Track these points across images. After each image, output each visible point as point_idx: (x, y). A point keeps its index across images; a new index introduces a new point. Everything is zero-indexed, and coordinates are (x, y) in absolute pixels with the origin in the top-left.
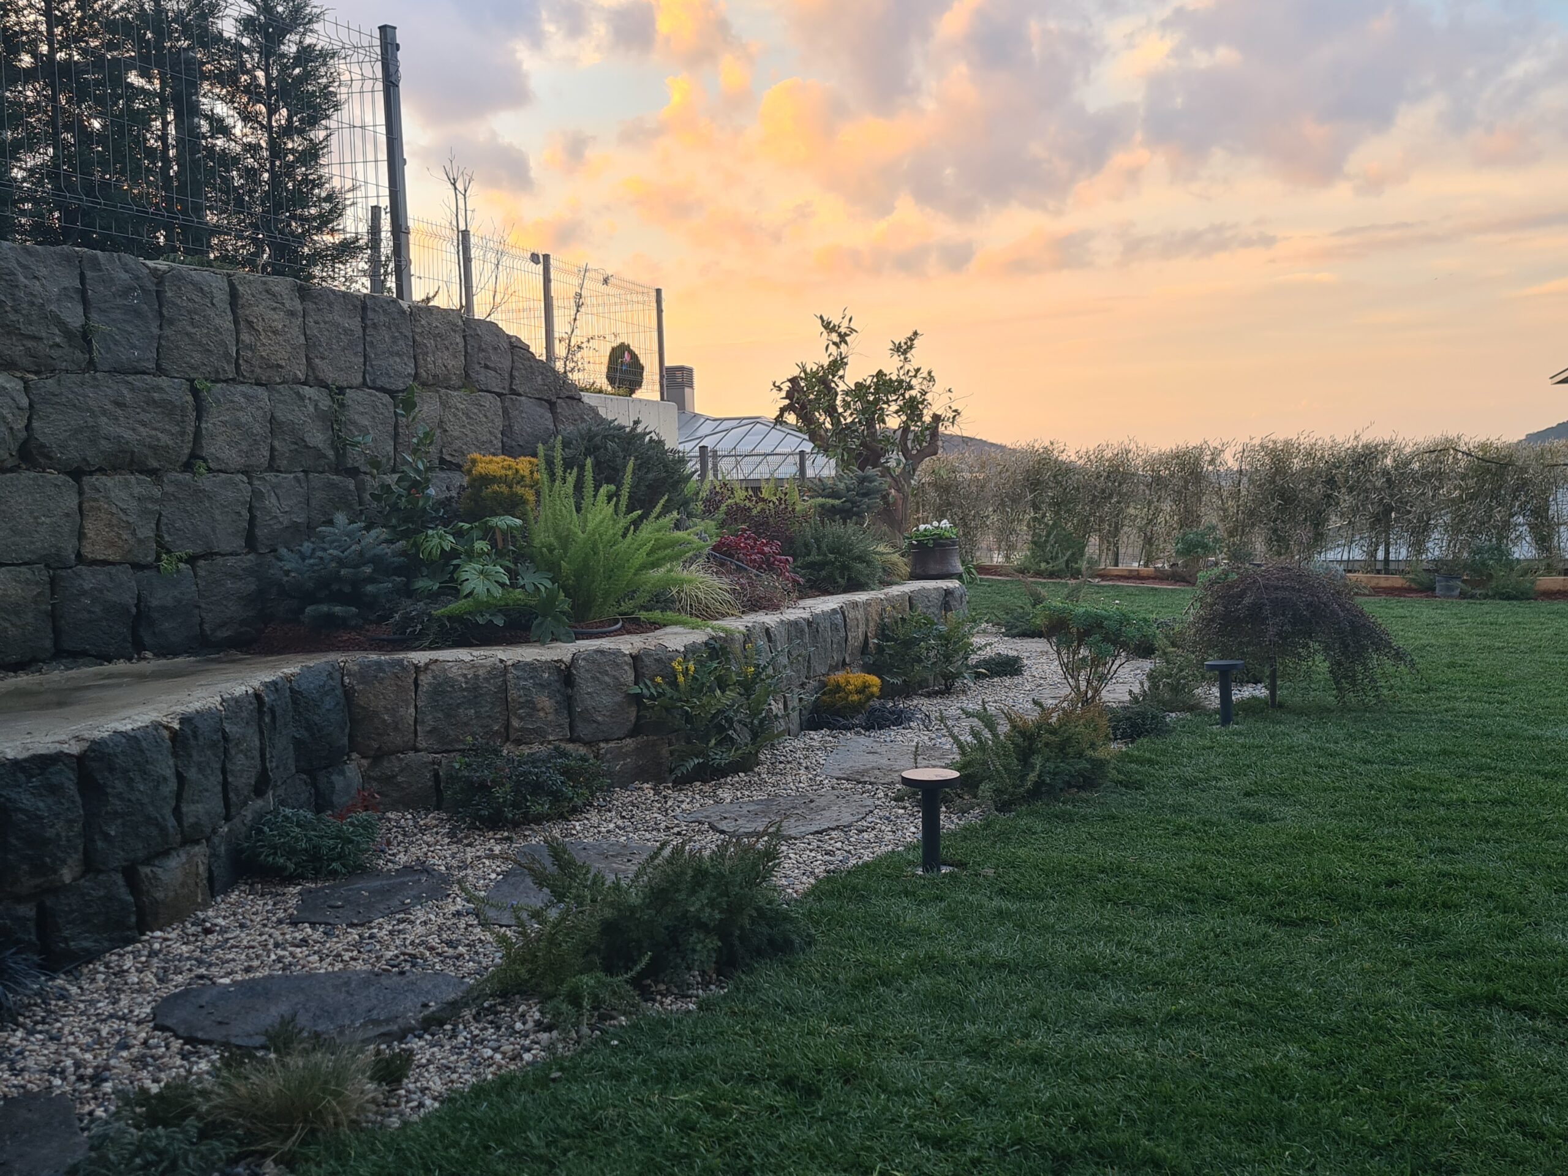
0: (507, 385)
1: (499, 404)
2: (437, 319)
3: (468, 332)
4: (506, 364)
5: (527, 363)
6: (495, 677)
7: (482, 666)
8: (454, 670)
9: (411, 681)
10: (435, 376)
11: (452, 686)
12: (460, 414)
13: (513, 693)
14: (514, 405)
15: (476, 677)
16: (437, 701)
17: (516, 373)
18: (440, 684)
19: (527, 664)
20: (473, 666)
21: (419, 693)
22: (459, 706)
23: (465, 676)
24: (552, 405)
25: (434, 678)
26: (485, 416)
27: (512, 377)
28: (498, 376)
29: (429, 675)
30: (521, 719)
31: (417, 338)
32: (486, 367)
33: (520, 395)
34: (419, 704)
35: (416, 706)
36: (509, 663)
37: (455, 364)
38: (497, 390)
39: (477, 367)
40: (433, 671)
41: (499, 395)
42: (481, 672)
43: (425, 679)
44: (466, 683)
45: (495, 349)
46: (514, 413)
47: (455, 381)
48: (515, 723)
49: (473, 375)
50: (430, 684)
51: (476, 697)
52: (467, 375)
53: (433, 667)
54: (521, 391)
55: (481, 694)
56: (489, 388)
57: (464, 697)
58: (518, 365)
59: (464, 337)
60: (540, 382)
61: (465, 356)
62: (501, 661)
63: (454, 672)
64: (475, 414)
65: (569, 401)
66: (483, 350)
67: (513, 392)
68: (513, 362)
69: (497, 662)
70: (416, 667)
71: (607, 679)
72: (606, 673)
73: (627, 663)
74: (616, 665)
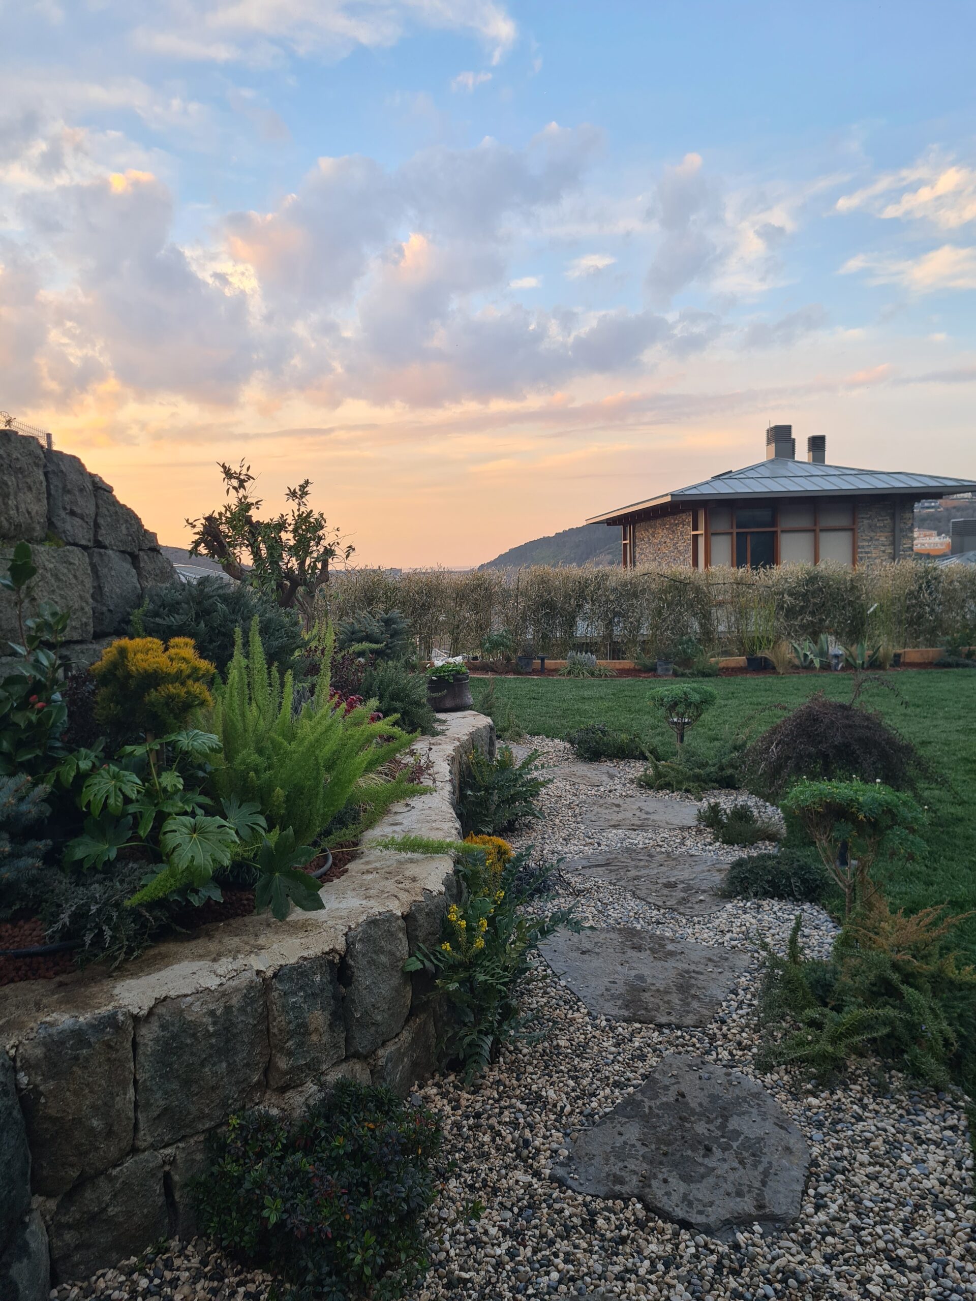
0: (92, 536)
1: (87, 560)
2: (16, 448)
3: (51, 468)
4: (91, 510)
5: (112, 508)
6: (253, 1001)
7: (237, 990)
8: (196, 1008)
9: (128, 1045)
10: (18, 526)
11: (194, 1035)
12: (49, 575)
13: (280, 1021)
14: (102, 560)
15: (228, 1009)
16: (170, 1065)
17: (101, 521)
18: (174, 1037)
19: (293, 968)
20: (224, 994)
21: (141, 1058)
22: (202, 1065)
23: (212, 1013)
24: (134, 559)
25: (163, 1027)
26: (75, 577)
27: (97, 526)
28: (85, 525)
29: (155, 1025)
30: (290, 1054)
32: (72, 513)
33: (105, 547)
34: (142, 1077)
35: (136, 1082)
36: (270, 973)
37: (39, 508)
38: (84, 543)
39: (63, 514)
40: (160, 1017)
41: (85, 548)
42: (235, 999)
43: (149, 1034)
44: (214, 1023)
45: (81, 491)
46: (103, 571)
47: (38, 532)
48: (283, 1063)
49: (59, 524)
50: (156, 1040)
51: (228, 1041)
52: (51, 524)
53: (161, 1010)
54: (107, 543)
55: (235, 1035)
56: (77, 541)
57: (212, 1046)
58: (103, 510)
59: (46, 474)
60: (124, 531)
61: (48, 499)
62: (258, 972)
63: (197, 1011)
64: (64, 574)
65: (151, 554)
66: (69, 492)
67: (99, 545)
68: (97, 507)
69: (255, 977)
70: (136, 1018)
71: (383, 959)
72: (381, 951)
73: (400, 929)
74: (391, 934)
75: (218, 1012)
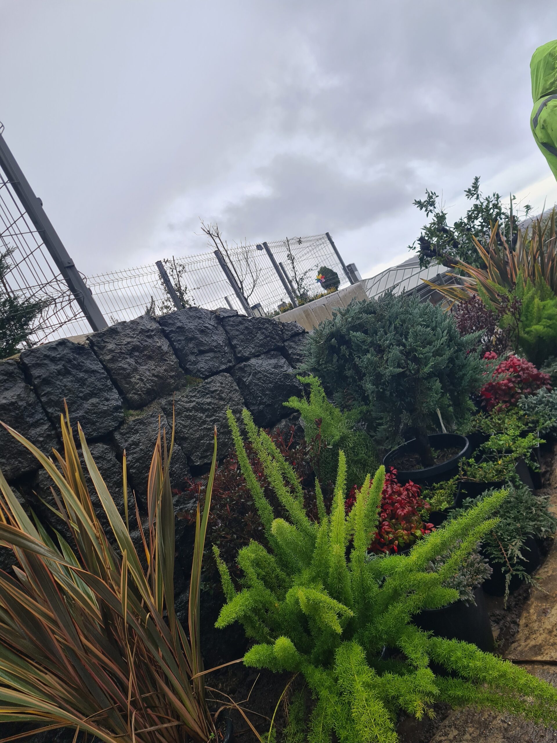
0: (231, 357)
1: (230, 379)
2: (126, 336)
5: (242, 327)
10: (149, 392)
14: (245, 372)
17: (235, 342)
24: (282, 351)
26: (221, 399)
27: (233, 348)
28: (218, 354)
31: (110, 365)
32: (202, 353)
33: (247, 359)
37: (167, 367)
38: (223, 367)
39: (192, 358)
41: (226, 370)
45: (202, 332)
46: (249, 379)
49: (192, 367)
52: (185, 370)
54: (246, 354)
56: (214, 370)
58: (234, 331)
59: (166, 336)
60: (261, 337)
61: (175, 354)
64: (209, 404)
65: (295, 339)
66: (191, 339)
67: (240, 360)
68: (227, 332)
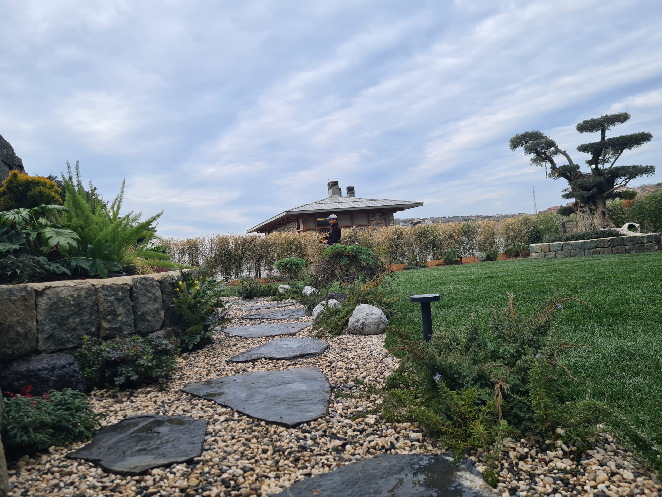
6: (91, 295)
7: (82, 289)
8: (65, 292)
9: (33, 302)
11: (63, 304)
15: (79, 296)
16: (53, 315)
18: (55, 303)
19: (108, 286)
20: (77, 289)
21: (40, 311)
22: (69, 317)
23: (72, 296)
25: (49, 299)
29: (46, 297)
30: (109, 322)
34: (40, 318)
36: (98, 287)
42: (82, 293)
43: (43, 301)
44: (73, 300)
48: (105, 325)
50: (47, 304)
51: (80, 310)
53: (48, 291)
55: (84, 308)
57: (73, 311)
62: (93, 285)
65: (19, 168)
69: (91, 287)
70: (37, 292)
71: (150, 295)
72: (149, 291)
73: (158, 286)
74: (153, 286)
75: (75, 296)
